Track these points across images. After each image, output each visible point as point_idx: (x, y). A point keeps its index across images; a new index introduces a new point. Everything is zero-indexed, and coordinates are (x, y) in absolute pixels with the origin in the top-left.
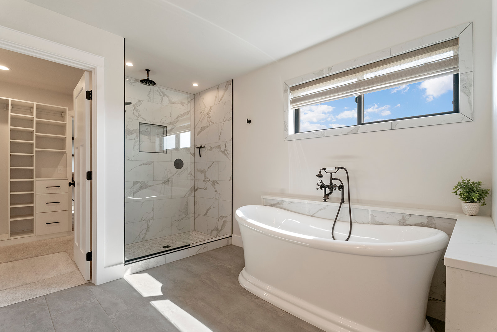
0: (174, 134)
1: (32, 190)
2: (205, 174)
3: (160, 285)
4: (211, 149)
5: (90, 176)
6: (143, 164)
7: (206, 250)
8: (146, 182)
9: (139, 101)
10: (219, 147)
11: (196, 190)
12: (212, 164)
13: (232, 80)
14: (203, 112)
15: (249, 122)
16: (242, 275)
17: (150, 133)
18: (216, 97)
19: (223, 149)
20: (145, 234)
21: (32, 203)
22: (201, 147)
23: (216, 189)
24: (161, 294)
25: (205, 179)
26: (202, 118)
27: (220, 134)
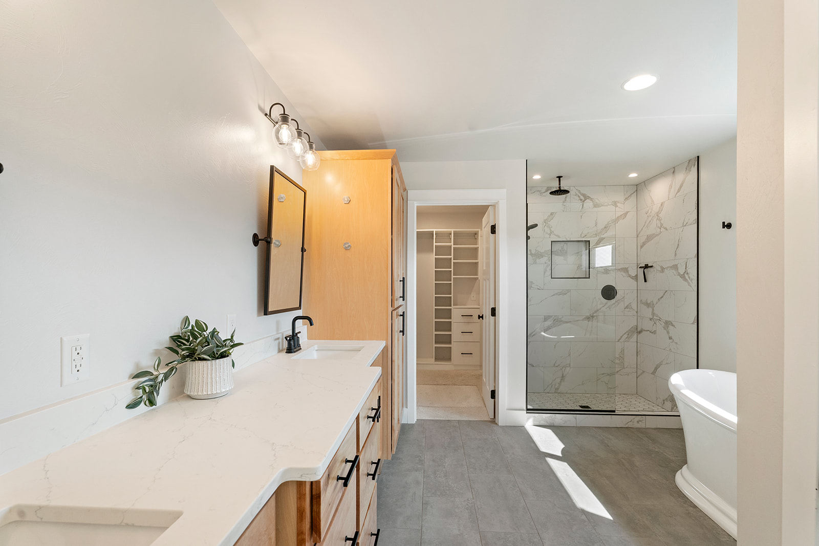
0: (610, 245)
1: (451, 318)
2: (653, 310)
3: (562, 446)
4: (663, 269)
5: (493, 312)
6: (557, 294)
7: (641, 425)
8: (560, 317)
9: (552, 214)
10: (675, 267)
11: (640, 332)
12: (664, 294)
13: (698, 157)
14: (649, 213)
15: (729, 226)
16: (682, 474)
17: (566, 253)
18: (671, 187)
19: (682, 271)
20: (560, 384)
21: (450, 330)
22: (647, 267)
23: (670, 335)
24: (561, 455)
25: (653, 316)
26: (647, 223)
27: (677, 248)
